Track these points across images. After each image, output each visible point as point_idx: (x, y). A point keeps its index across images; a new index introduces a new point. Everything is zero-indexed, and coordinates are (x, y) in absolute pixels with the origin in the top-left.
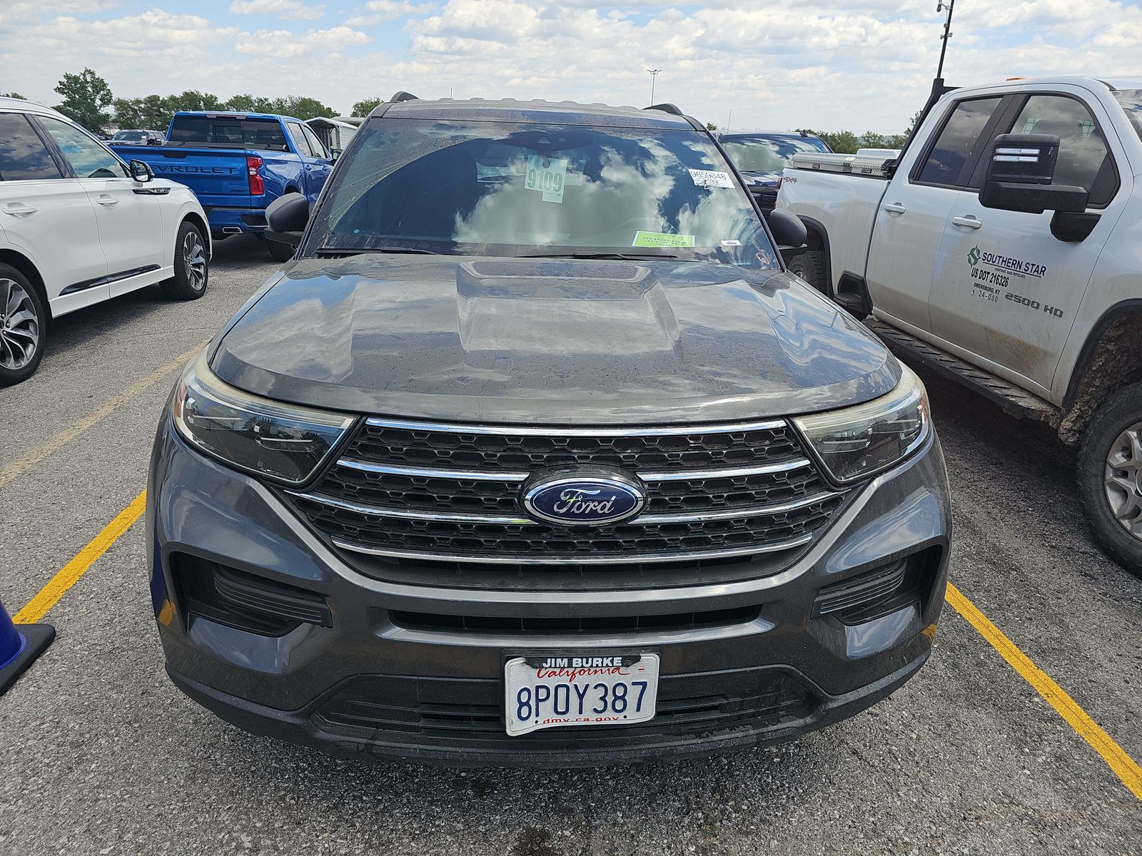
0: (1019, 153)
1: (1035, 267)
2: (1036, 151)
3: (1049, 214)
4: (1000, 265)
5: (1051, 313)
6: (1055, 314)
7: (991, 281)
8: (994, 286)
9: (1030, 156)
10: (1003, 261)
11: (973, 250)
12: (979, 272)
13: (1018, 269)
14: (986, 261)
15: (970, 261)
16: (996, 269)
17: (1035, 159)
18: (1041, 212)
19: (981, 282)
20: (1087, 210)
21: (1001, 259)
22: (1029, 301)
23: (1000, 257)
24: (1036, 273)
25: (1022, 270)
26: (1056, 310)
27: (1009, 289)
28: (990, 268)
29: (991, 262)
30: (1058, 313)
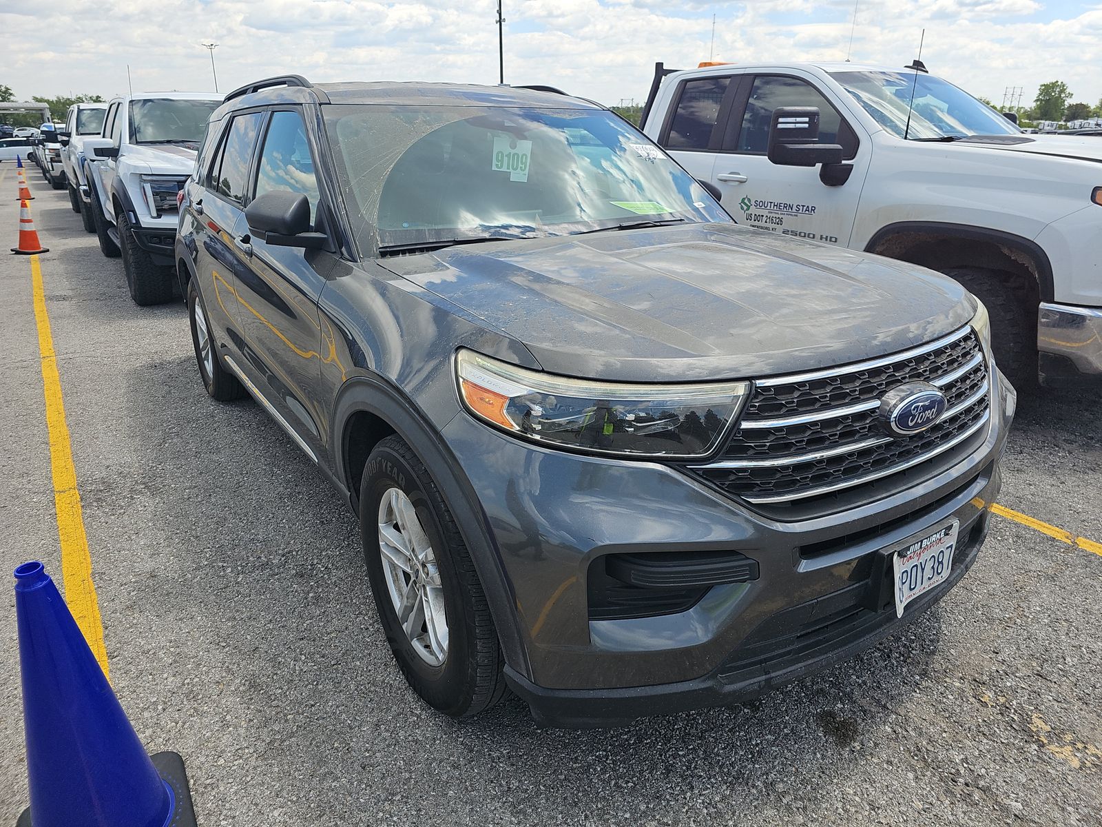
0: (794, 121)
1: (805, 208)
2: (807, 119)
3: (819, 166)
4: (772, 208)
5: (826, 240)
6: (830, 241)
7: (766, 222)
8: (771, 226)
9: (802, 123)
10: (774, 205)
11: (744, 199)
12: (753, 217)
13: (790, 210)
14: (758, 207)
15: (742, 208)
16: (769, 212)
17: (807, 125)
18: (814, 166)
19: (756, 223)
20: (843, 162)
21: (773, 204)
22: (805, 234)
23: (771, 203)
24: (807, 212)
25: (794, 210)
26: (831, 238)
27: (785, 226)
28: (765, 212)
29: (763, 207)
30: (834, 240)
